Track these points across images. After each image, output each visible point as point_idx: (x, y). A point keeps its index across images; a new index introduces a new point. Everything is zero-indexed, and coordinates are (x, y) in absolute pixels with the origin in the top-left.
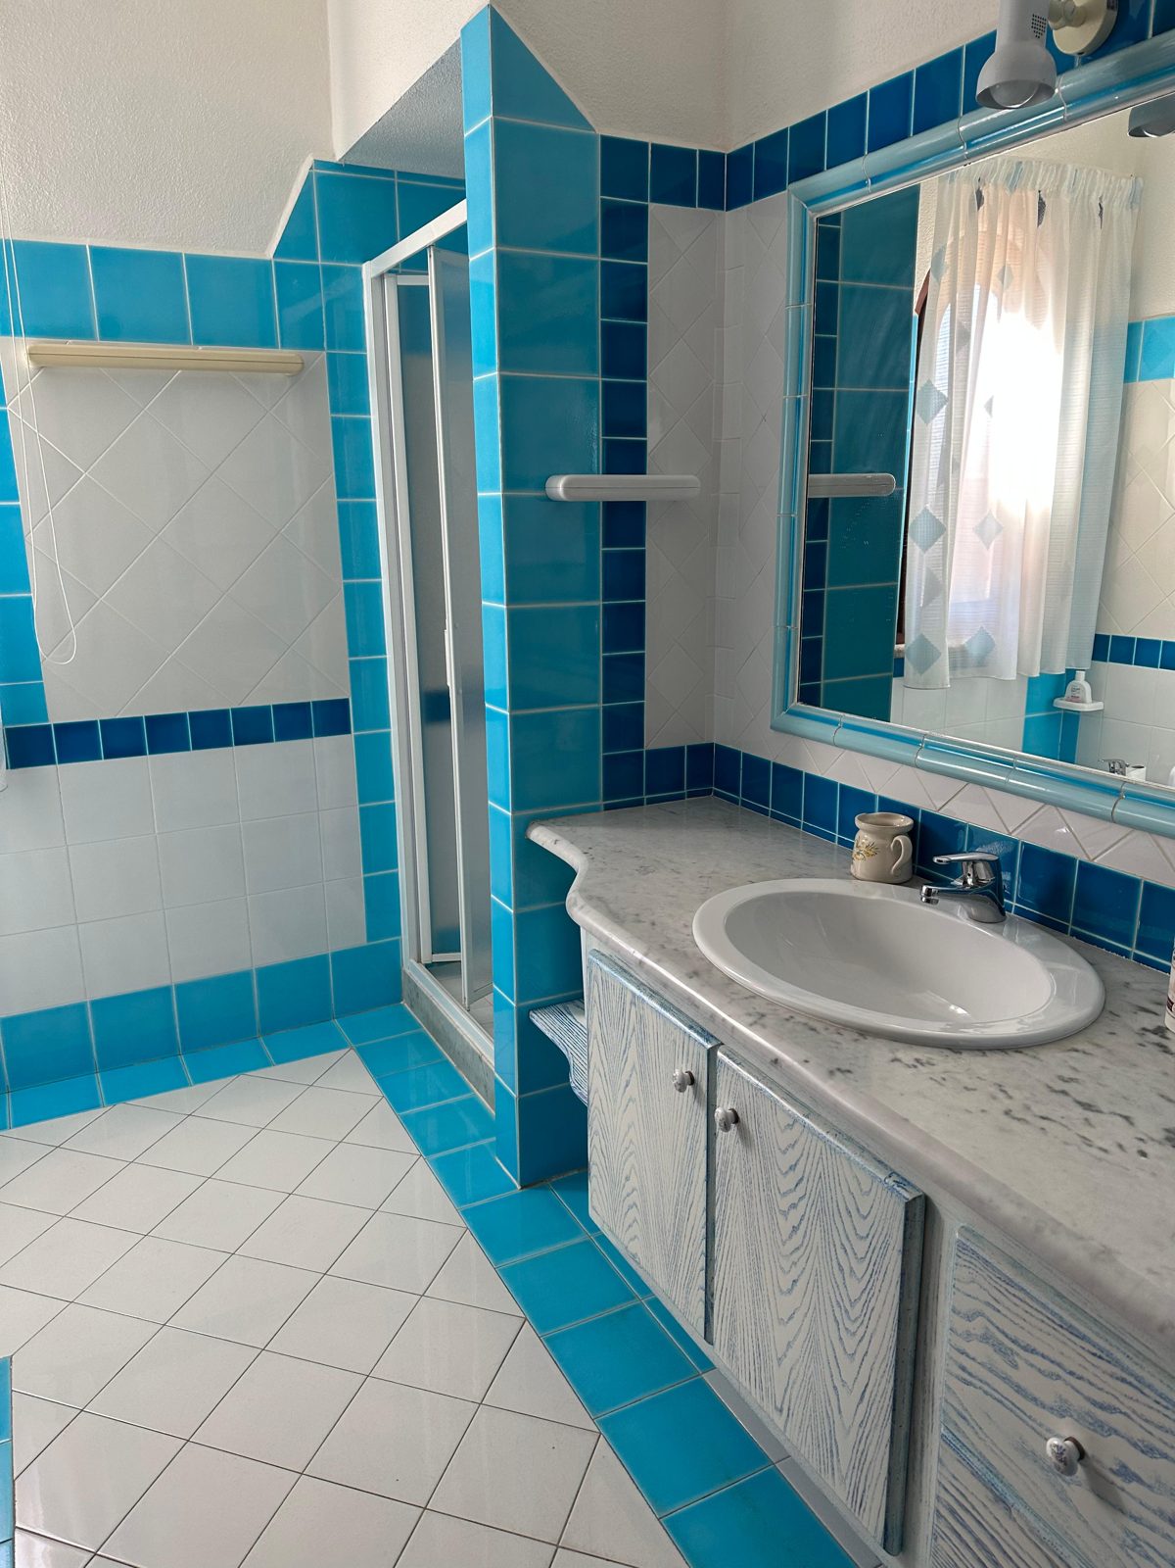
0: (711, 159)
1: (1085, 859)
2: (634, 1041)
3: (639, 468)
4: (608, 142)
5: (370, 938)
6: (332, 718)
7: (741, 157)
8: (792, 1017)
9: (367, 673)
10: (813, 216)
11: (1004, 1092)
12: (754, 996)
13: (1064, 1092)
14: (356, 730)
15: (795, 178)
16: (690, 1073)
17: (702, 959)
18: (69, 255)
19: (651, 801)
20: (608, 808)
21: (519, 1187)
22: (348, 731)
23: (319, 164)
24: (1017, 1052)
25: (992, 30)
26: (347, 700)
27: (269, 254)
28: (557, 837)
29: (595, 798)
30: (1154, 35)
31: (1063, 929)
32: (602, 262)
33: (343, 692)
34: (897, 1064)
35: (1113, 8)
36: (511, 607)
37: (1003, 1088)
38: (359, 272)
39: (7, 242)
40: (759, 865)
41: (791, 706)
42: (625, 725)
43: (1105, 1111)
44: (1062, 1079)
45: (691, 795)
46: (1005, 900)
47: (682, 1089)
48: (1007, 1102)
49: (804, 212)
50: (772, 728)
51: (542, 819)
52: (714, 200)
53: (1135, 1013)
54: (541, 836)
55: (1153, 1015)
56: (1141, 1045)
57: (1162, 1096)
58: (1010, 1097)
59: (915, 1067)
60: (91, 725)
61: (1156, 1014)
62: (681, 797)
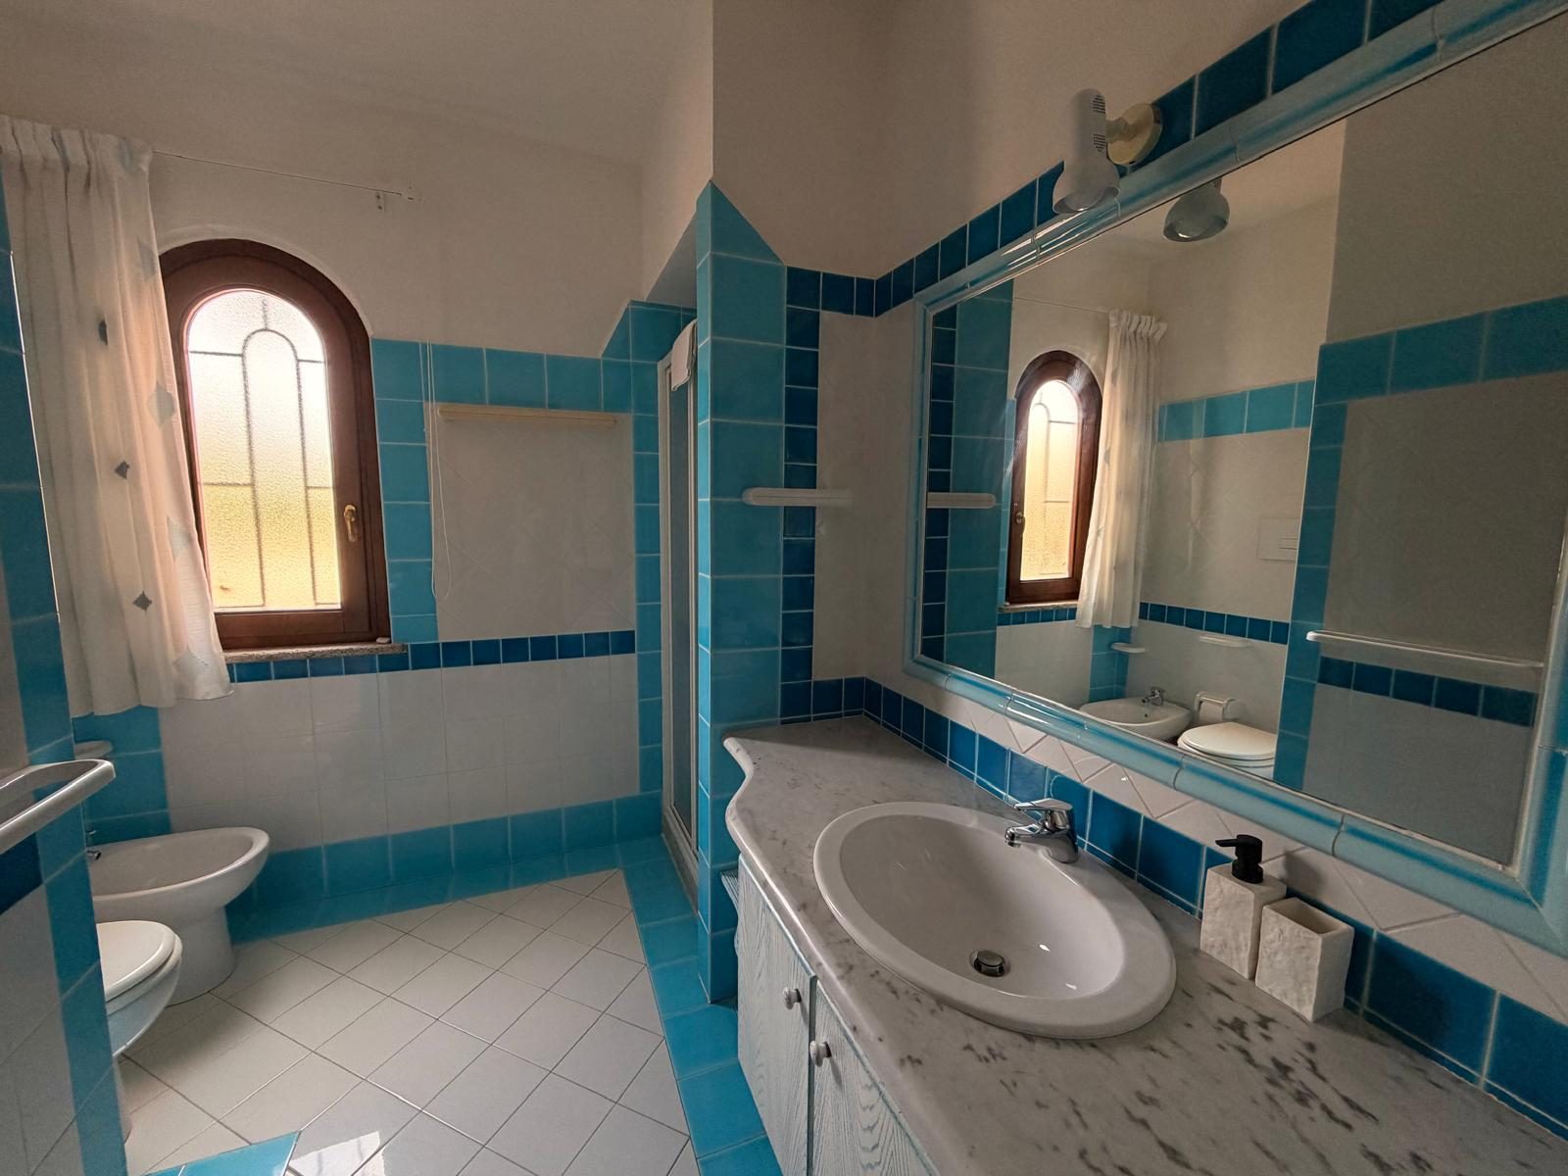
0: (864, 283)
1: (1149, 816)
2: (764, 940)
3: (812, 484)
4: (791, 270)
5: (643, 789)
6: (623, 642)
7: (884, 282)
8: (877, 972)
9: (649, 615)
10: (932, 314)
11: (1078, 1114)
12: (849, 940)
13: (1144, 1123)
14: (639, 650)
15: (917, 291)
16: (797, 990)
17: (814, 889)
18: (472, 354)
19: (816, 719)
20: (783, 723)
21: (709, 1002)
22: (633, 651)
23: (633, 302)
24: (1093, 1046)
25: (1059, 162)
26: (633, 632)
27: (599, 356)
28: (739, 746)
29: (774, 715)
30: (1197, 135)
31: (1131, 875)
32: (788, 350)
33: (631, 625)
34: (968, 1053)
35: (1159, 122)
36: (715, 577)
37: (1079, 1109)
38: (656, 366)
39: (425, 346)
40: (884, 784)
41: (916, 656)
42: (799, 661)
43: (1195, 1166)
44: (1140, 1096)
45: (847, 714)
46: (1078, 837)
47: (790, 1005)
48: (1081, 1132)
49: (925, 311)
50: (903, 671)
51: (731, 733)
52: (866, 310)
53: (1209, 994)
54: (730, 744)
55: (1226, 999)
56: (1220, 1046)
57: (1258, 1145)
58: (1085, 1126)
59: (987, 1060)
60: (467, 643)
61: (1231, 999)
62: (840, 716)
